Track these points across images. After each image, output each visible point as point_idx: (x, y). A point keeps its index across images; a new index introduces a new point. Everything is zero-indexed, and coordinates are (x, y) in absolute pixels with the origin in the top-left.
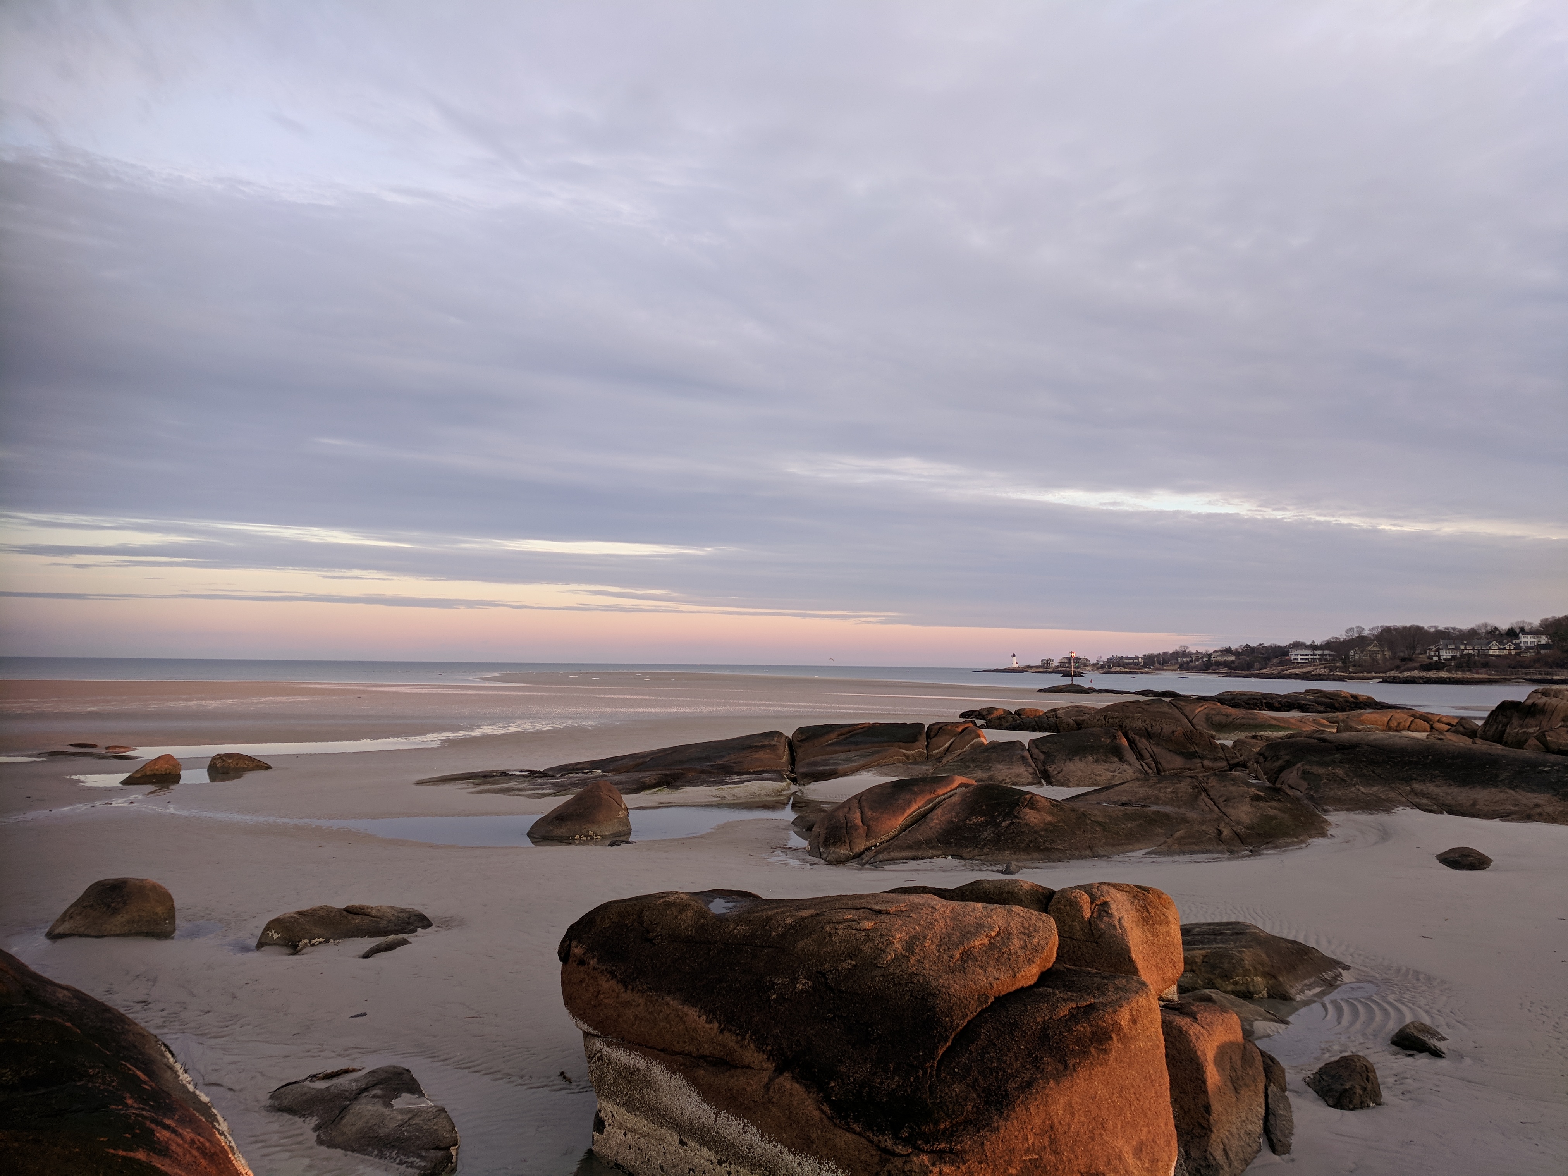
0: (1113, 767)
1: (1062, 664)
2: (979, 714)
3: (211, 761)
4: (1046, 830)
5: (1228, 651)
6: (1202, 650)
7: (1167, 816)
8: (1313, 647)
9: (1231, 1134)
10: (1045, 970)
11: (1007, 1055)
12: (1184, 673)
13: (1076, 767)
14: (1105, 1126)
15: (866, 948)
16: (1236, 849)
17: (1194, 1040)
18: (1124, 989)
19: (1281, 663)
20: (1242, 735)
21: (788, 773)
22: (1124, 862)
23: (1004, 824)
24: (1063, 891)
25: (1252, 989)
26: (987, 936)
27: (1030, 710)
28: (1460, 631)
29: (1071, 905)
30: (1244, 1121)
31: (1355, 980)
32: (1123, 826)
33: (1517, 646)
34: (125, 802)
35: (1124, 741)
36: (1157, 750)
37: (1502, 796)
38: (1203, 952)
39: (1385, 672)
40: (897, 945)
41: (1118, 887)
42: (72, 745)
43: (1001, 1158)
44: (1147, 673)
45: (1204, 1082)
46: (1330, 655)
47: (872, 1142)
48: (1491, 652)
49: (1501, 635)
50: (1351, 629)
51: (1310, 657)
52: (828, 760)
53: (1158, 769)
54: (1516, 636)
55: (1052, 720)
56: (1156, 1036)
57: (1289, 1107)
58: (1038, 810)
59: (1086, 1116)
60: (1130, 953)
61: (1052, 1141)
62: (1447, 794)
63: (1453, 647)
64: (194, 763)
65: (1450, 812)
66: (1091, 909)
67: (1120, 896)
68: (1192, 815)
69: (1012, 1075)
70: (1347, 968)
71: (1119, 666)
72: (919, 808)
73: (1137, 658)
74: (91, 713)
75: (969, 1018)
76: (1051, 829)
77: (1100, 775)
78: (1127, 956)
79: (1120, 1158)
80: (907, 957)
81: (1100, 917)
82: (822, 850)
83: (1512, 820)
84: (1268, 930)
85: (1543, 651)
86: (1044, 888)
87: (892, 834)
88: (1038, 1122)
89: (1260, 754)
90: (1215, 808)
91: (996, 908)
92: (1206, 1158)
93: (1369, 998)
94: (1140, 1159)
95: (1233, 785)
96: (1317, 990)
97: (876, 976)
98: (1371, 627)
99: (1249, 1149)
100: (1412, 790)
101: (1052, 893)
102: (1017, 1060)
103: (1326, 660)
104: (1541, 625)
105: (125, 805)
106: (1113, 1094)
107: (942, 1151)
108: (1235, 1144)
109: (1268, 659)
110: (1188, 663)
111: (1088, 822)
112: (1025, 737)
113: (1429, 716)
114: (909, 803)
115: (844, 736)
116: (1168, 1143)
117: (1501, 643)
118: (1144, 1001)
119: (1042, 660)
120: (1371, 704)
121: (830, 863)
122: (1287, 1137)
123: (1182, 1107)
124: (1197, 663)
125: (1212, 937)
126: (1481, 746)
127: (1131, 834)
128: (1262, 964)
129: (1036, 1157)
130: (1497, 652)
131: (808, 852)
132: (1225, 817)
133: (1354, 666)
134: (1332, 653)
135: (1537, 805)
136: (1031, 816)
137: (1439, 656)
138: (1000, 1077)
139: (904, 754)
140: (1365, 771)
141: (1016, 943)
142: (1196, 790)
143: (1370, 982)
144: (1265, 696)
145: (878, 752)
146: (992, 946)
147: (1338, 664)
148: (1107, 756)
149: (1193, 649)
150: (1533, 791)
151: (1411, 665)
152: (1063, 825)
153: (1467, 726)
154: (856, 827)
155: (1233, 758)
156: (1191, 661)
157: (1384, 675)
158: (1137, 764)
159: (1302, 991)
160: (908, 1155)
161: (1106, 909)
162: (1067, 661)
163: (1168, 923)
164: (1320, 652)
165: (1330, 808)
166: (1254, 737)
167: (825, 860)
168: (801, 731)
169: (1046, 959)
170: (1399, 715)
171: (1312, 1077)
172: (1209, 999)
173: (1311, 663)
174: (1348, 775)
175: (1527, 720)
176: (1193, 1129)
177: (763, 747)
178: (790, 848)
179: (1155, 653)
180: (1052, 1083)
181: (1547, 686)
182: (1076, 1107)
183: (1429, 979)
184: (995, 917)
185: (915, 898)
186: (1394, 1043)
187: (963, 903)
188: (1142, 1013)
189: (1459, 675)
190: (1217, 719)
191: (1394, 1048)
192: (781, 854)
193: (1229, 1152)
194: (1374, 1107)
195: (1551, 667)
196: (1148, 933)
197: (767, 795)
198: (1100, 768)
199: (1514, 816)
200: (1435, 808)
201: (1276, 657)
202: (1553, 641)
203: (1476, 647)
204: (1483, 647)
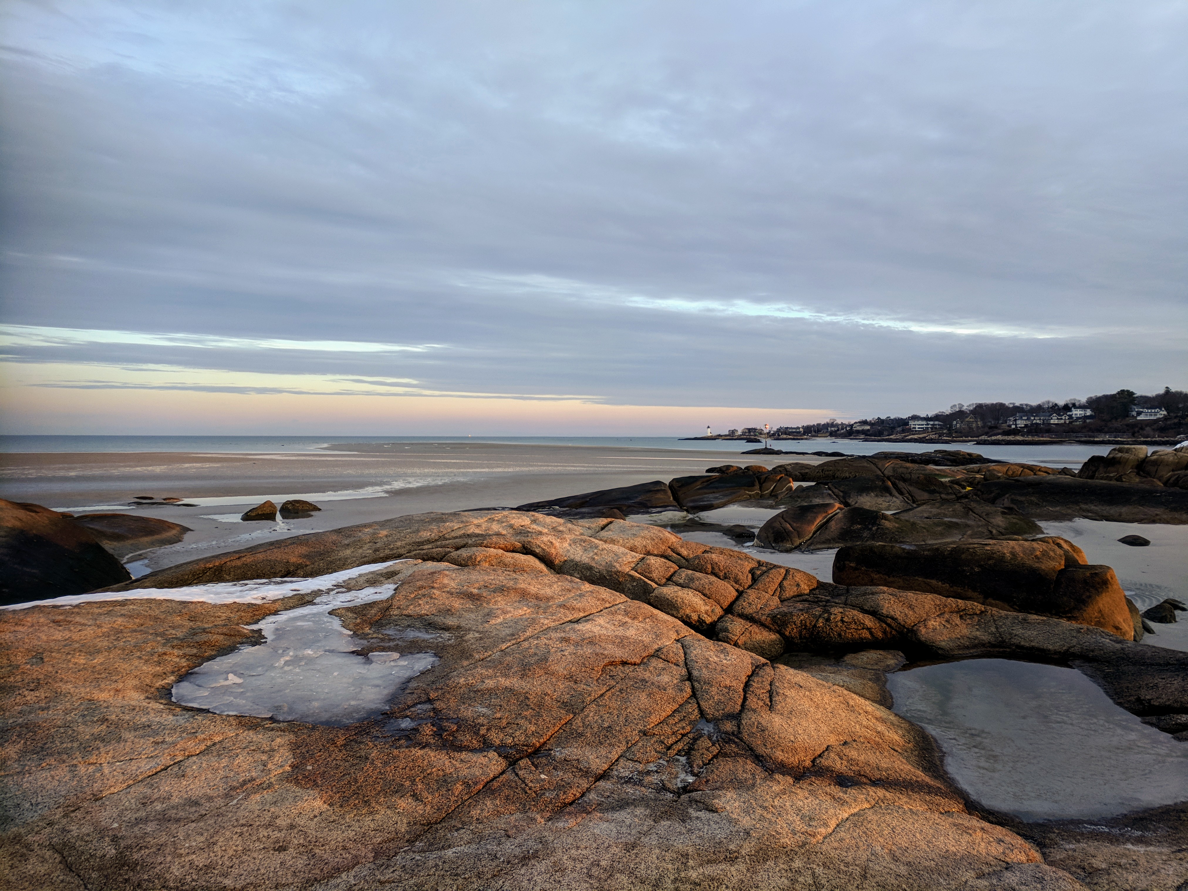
1: (744, 433)
5: (865, 422)
6: (846, 422)
7: (957, 524)
8: (927, 419)
12: (833, 439)
19: (903, 431)
21: (680, 506)
28: (1031, 406)
33: (1071, 417)
35: (890, 483)
36: (911, 488)
37: (1135, 510)
39: (978, 437)
44: (806, 439)
46: (939, 425)
48: (1052, 422)
49: (1059, 409)
50: (955, 406)
51: (924, 426)
52: (703, 498)
53: (913, 500)
54: (1070, 410)
62: (1103, 510)
63: (1026, 418)
65: (1106, 520)
68: (969, 523)
71: (786, 434)
72: (820, 521)
73: (798, 428)
85: (1088, 421)
90: (982, 519)
98: (968, 404)
100: (1081, 508)
103: (936, 428)
104: (1087, 402)
109: (893, 428)
110: (836, 431)
113: (1033, 467)
114: (815, 519)
115: (705, 484)
117: (1059, 415)
119: (729, 431)
120: (980, 460)
121: (781, 552)
124: (842, 431)
130: (1056, 422)
133: (956, 432)
134: (940, 423)
135: (1157, 515)
137: (1016, 425)
139: (748, 494)
140: (1049, 498)
142: (966, 509)
145: (734, 493)
147: (945, 431)
149: (839, 421)
150: (1153, 507)
151: (997, 431)
153: (1069, 473)
154: (790, 531)
156: (838, 430)
157: (977, 439)
158: (901, 497)
162: (747, 431)
164: (932, 423)
165: (1037, 519)
168: (675, 480)
170: (1013, 467)
173: (925, 431)
174: (1039, 501)
175: (1109, 468)
179: (812, 424)
189: (1030, 438)
195: (1093, 432)
200: (1097, 518)
201: (899, 426)
202: (1095, 413)
203: (1042, 418)
204: (1047, 418)
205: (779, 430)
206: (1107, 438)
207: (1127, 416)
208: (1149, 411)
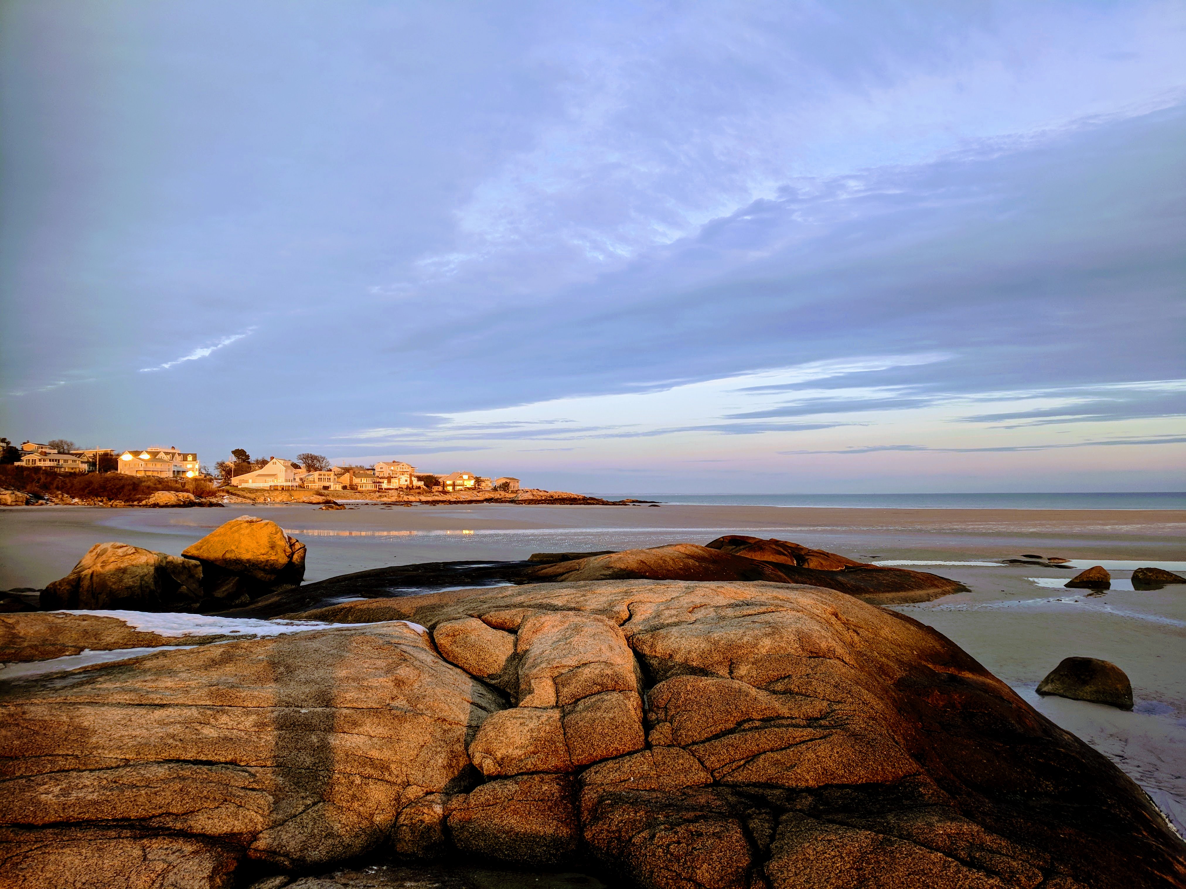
3: (1134, 573)
34: (1071, 600)
42: (1024, 556)
64: (1121, 573)
74: (1032, 533)
105: (1072, 602)
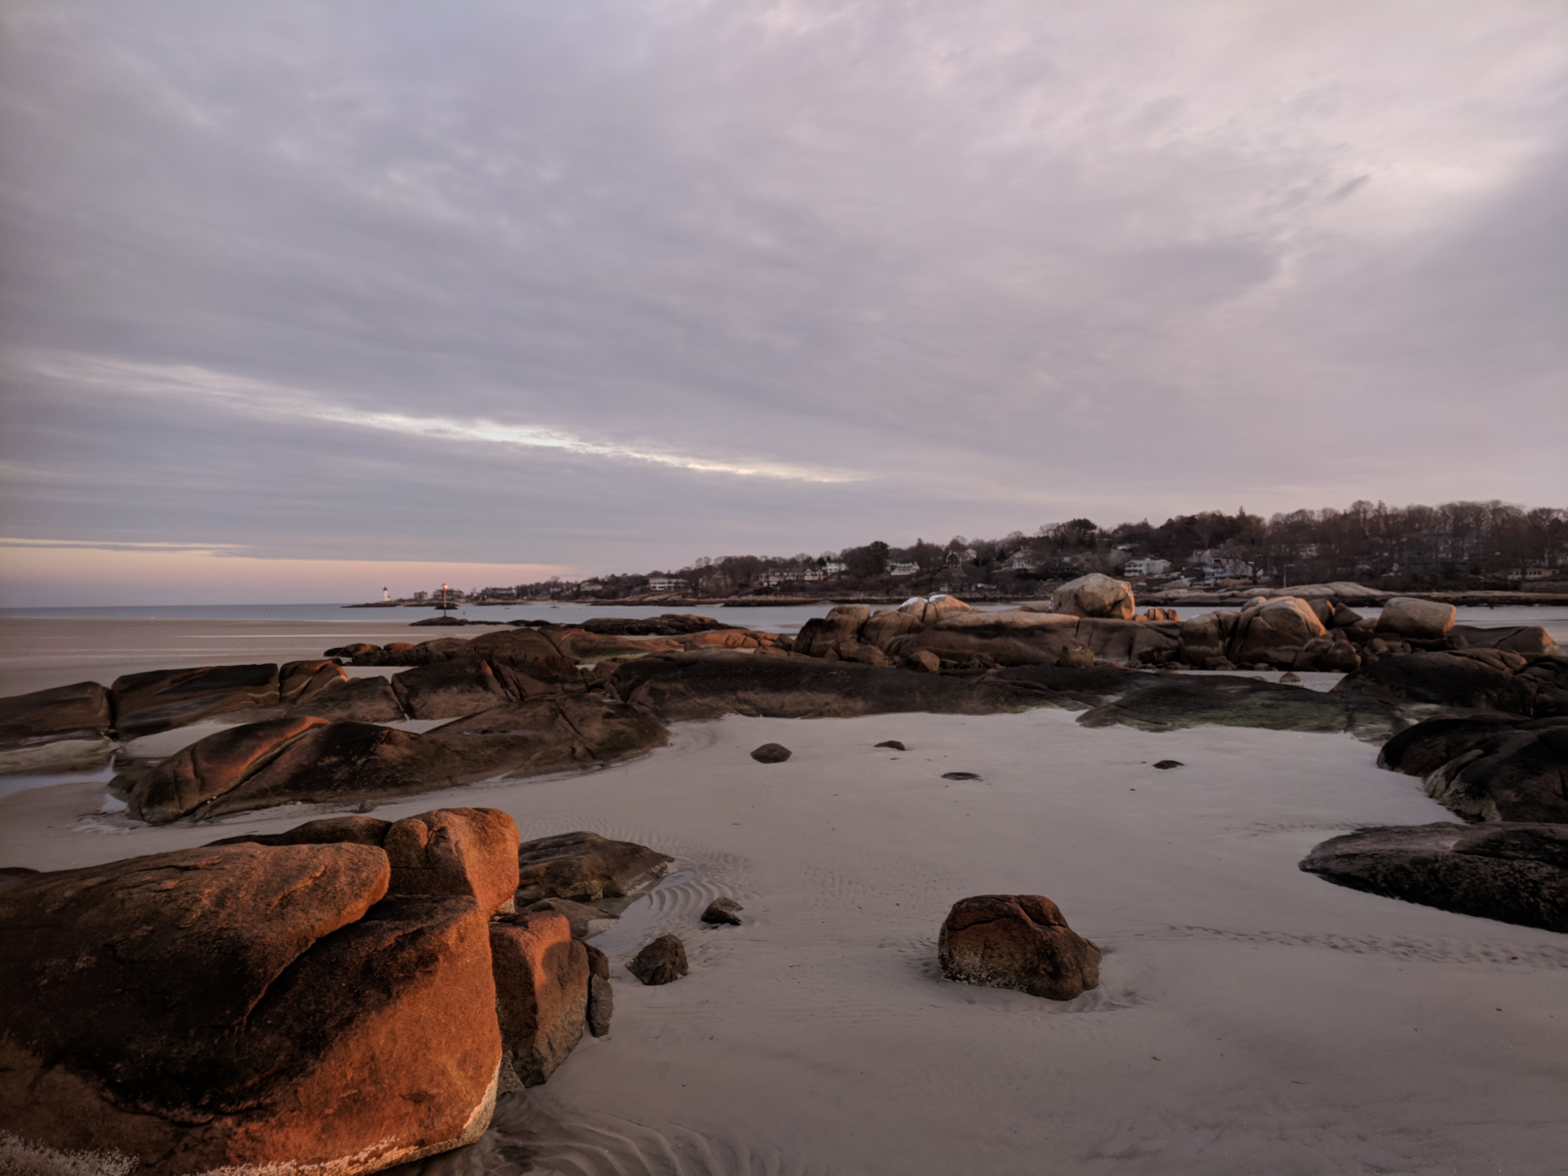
0: (477, 696)
1: (436, 597)
2: (345, 652)
4: (404, 764)
5: (595, 581)
6: (572, 580)
7: (525, 740)
8: (669, 576)
9: (556, 1027)
10: (374, 903)
11: (326, 996)
12: (555, 603)
13: (441, 699)
14: (429, 1045)
15: (167, 910)
16: (587, 764)
17: (524, 947)
18: (453, 910)
19: (643, 591)
20: (603, 659)
21: (106, 729)
22: (482, 788)
23: (360, 762)
24: (400, 822)
25: (589, 892)
26: (311, 877)
27: (400, 645)
28: (784, 560)
29: (407, 835)
30: (568, 1013)
31: (677, 870)
32: (482, 753)
33: (825, 572)
35: (489, 670)
36: (520, 676)
37: (802, 698)
38: (546, 864)
39: (727, 597)
40: (205, 901)
41: (456, 812)
43: (316, 1101)
44: (520, 603)
45: (532, 985)
46: (684, 583)
47: (165, 1118)
48: (806, 578)
49: (814, 563)
50: (700, 559)
51: (666, 585)
52: (160, 710)
53: (521, 695)
54: (824, 564)
55: (422, 653)
56: (483, 950)
57: (610, 992)
58: (396, 745)
59: (409, 1040)
60: (466, 874)
61: (372, 1072)
62: (763, 699)
63: (778, 574)
65: (765, 715)
66: (428, 836)
67: (458, 820)
68: (548, 736)
69: (331, 1015)
70: (671, 860)
71: (493, 597)
72: (265, 754)
73: (510, 589)
75: (285, 965)
76: (411, 763)
77: (464, 705)
78: (462, 878)
79: (443, 1073)
80: (216, 912)
81: (437, 843)
82: (144, 811)
83: (809, 718)
84: (609, 837)
85: (843, 577)
86: (380, 821)
87: (232, 784)
88: (357, 1056)
89: (615, 675)
90: (571, 729)
91: (324, 847)
92: (532, 1055)
93: (688, 884)
94: (463, 1069)
95: (587, 705)
96: (646, 883)
97: (177, 939)
99: (572, 1038)
100: (737, 698)
101: (389, 825)
102: (336, 998)
103: (679, 587)
104: (842, 555)
106: (438, 1012)
107: (250, 1109)
108: (559, 1035)
109: (630, 588)
110: (559, 593)
111: (448, 752)
112: (388, 672)
113: (758, 634)
114: (253, 749)
115: (178, 684)
116: (492, 1049)
117: (813, 570)
118: (472, 918)
119: (415, 594)
120: (714, 625)
121: (155, 824)
122: (605, 1019)
123: (511, 1012)
124: (567, 593)
125: (555, 849)
126: (792, 656)
127: (490, 761)
128: (598, 868)
129: (355, 1091)
130: (810, 578)
131: (127, 815)
132: (579, 736)
133: (702, 592)
134: (685, 581)
135: (827, 704)
136: (388, 751)
137: (768, 582)
138: (317, 1019)
139: (253, 699)
140: (701, 684)
141: (343, 880)
142: (554, 713)
143: (690, 869)
144: (627, 622)
145: (221, 698)
146: (316, 887)
147: (689, 591)
148: (471, 686)
149: (563, 580)
150: (825, 692)
151: (747, 590)
152: (422, 757)
153: (785, 641)
154: (187, 781)
155: (591, 680)
156: (562, 591)
157: (726, 599)
158: (501, 692)
159: (633, 887)
160: (209, 1122)
161: (443, 835)
162: (440, 594)
163: (505, 841)
164: (674, 581)
165: (671, 720)
166: (614, 660)
167: (149, 822)
168: (123, 680)
169: (376, 892)
170: (735, 634)
171: (632, 961)
172: (549, 907)
173: (667, 590)
174: (687, 689)
175: (827, 634)
176: (521, 1030)
177: (72, 701)
178: (104, 813)
179: (528, 583)
180: (374, 1014)
181: (842, 606)
182: (398, 1033)
183: (736, 859)
184: (321, 857)
185: (231, 849)
186: (704, 919)
187: (286, 847)
188: (470, 929)
189: (782, 598)
190: (582, 645)
191: (703, 923)
192: (91, 821)
193: (554, 1044)
194: (681, 978)
195: (848, 590)
196: (485, 852)
197: (76, 756)
198: (465, 698)
199: (810, 714)
200: (754, 712)
201: (637, 586)
202: (850, 568)
203: (795, 574)
204: (801, 574)
205: (484, 592)
206: (862, 596)
207: (882, 572)
208: (903, 565)
